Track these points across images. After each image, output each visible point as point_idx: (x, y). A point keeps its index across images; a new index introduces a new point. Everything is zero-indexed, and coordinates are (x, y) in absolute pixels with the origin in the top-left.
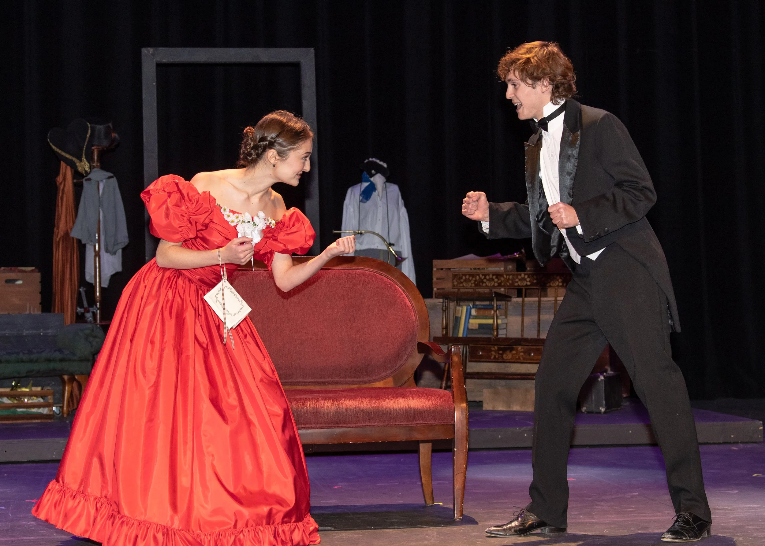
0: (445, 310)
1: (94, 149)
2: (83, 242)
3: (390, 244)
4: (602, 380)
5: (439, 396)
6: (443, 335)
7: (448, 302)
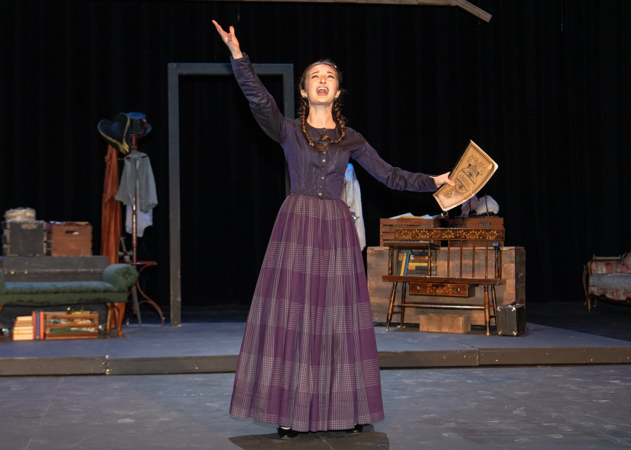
0: (391, 255)
1: (132, 136)
2: (125, 204)
4: (514, 311)
6: (389, 274)
7: (392, 250)
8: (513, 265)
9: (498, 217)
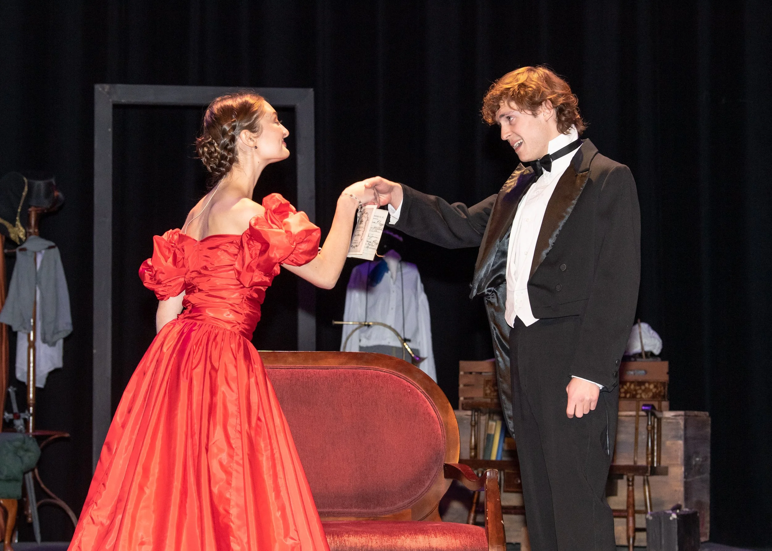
0: (475, 425)
1: (31, 212)
2: (14, 329)
3: (406, 340)
4: (674, 519)
5: (469, 533)
6: (471, 457)
7: (478, 415)
8: (681, 443)
9: (659, 359)
